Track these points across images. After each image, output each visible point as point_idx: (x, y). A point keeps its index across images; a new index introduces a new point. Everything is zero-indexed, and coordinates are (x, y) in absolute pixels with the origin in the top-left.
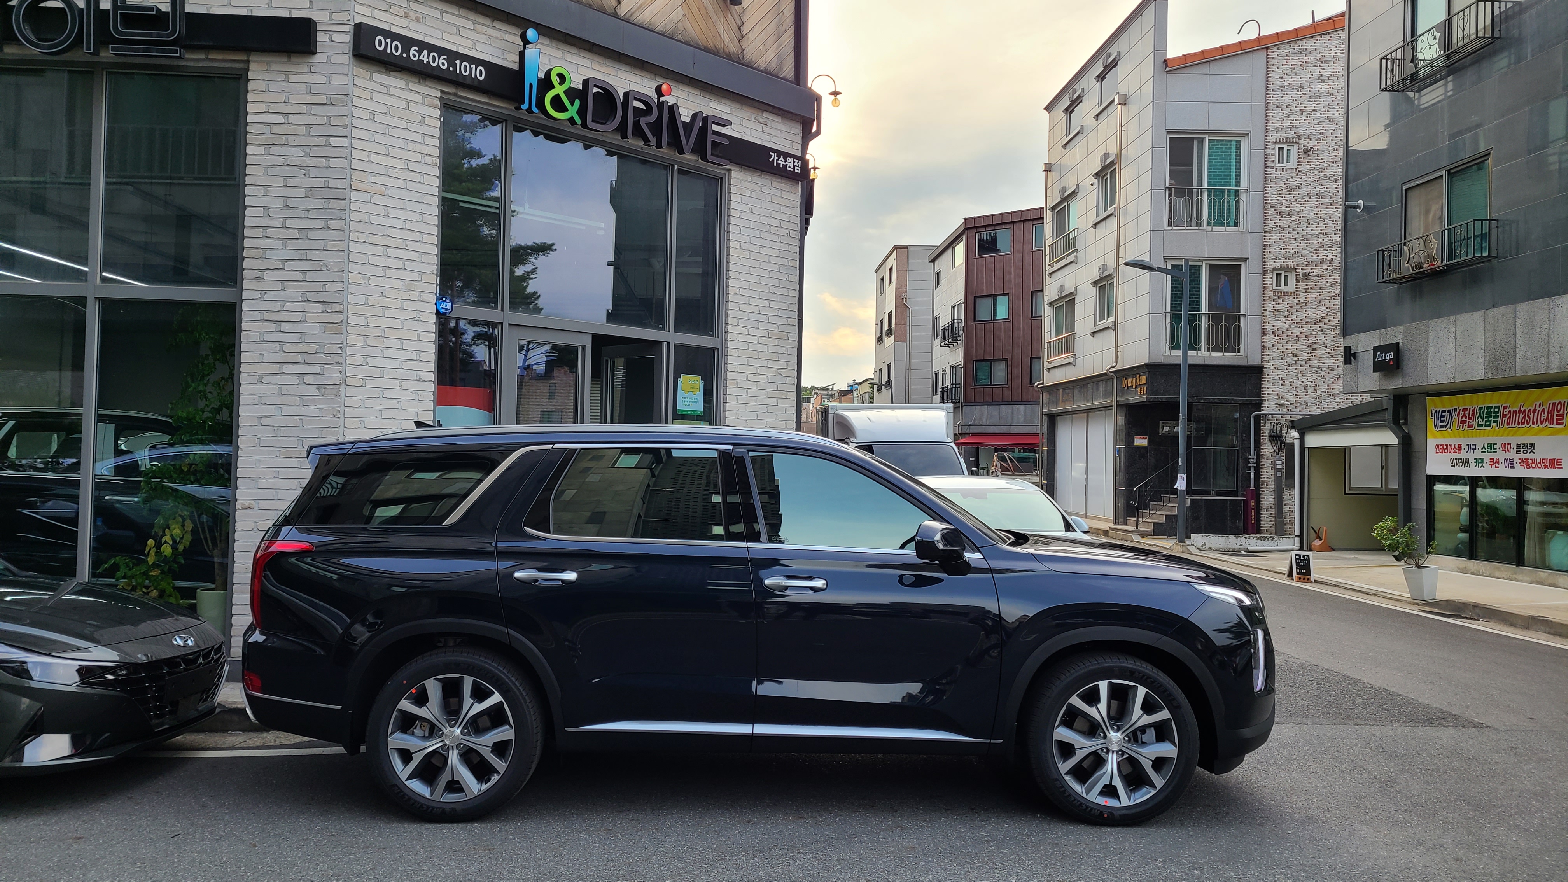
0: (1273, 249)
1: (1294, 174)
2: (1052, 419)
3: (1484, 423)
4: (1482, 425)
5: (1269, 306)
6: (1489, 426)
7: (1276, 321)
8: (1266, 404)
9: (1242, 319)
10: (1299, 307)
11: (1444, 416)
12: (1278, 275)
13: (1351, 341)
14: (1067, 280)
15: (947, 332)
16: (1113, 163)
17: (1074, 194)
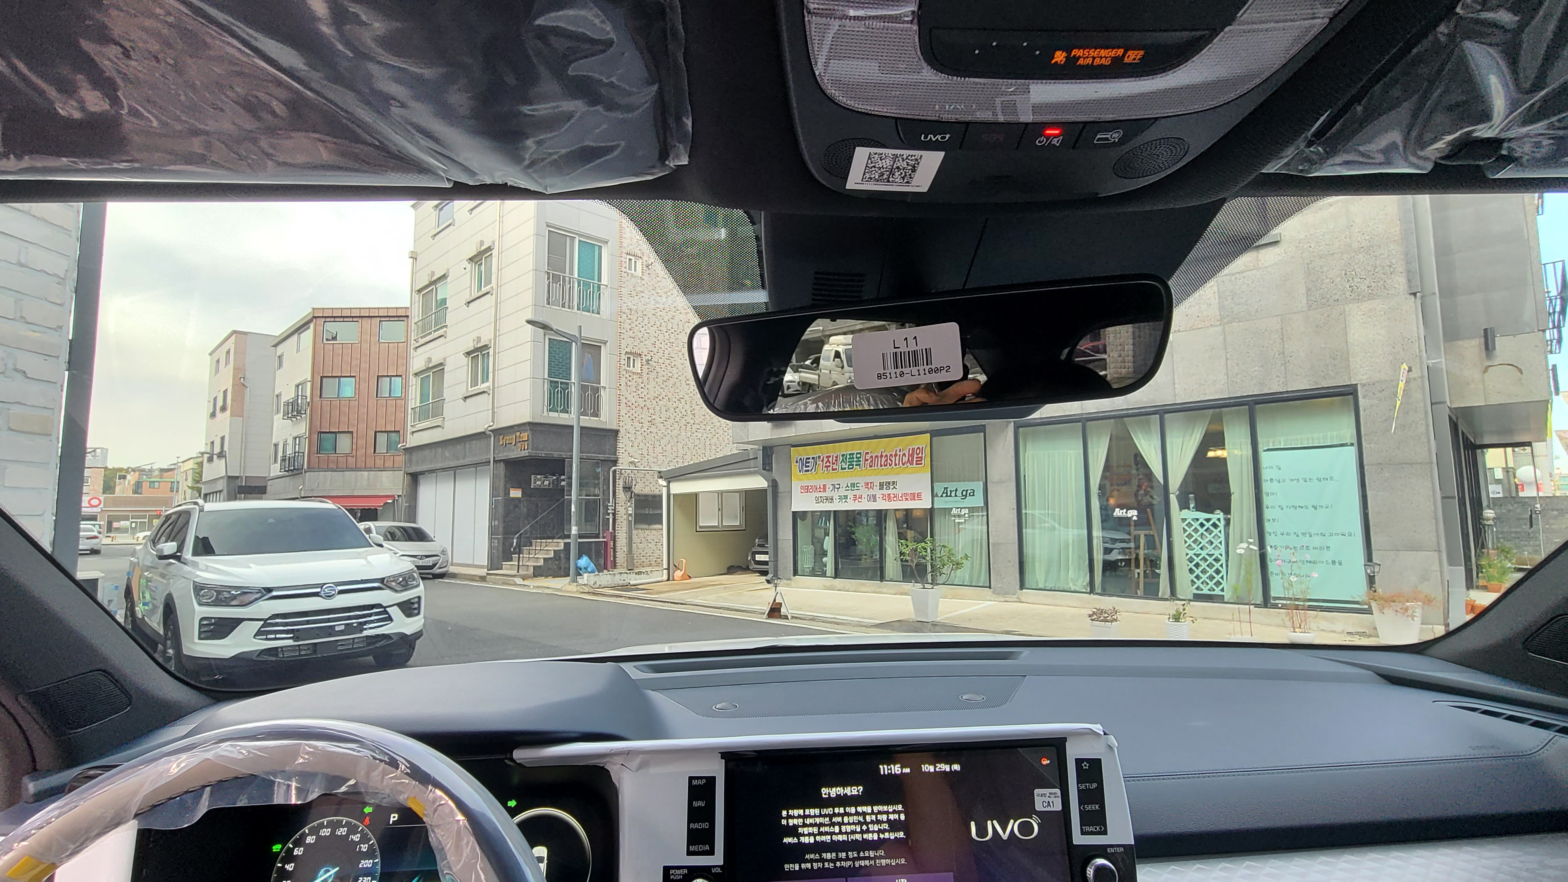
0: (626, 337)
1: (639, 281)
2: (414, 477)
3: (847, 466)
4: (845, 469)
5: (623, 381)
6: (852, 468)
7: (629, 394)
8: (620, 461)
10: (643, 385)
11: (809, 462)
12: (629, 358)
14: (435, 352)
15: (290, 407)
16: (489, 249)
17: (444, 277)
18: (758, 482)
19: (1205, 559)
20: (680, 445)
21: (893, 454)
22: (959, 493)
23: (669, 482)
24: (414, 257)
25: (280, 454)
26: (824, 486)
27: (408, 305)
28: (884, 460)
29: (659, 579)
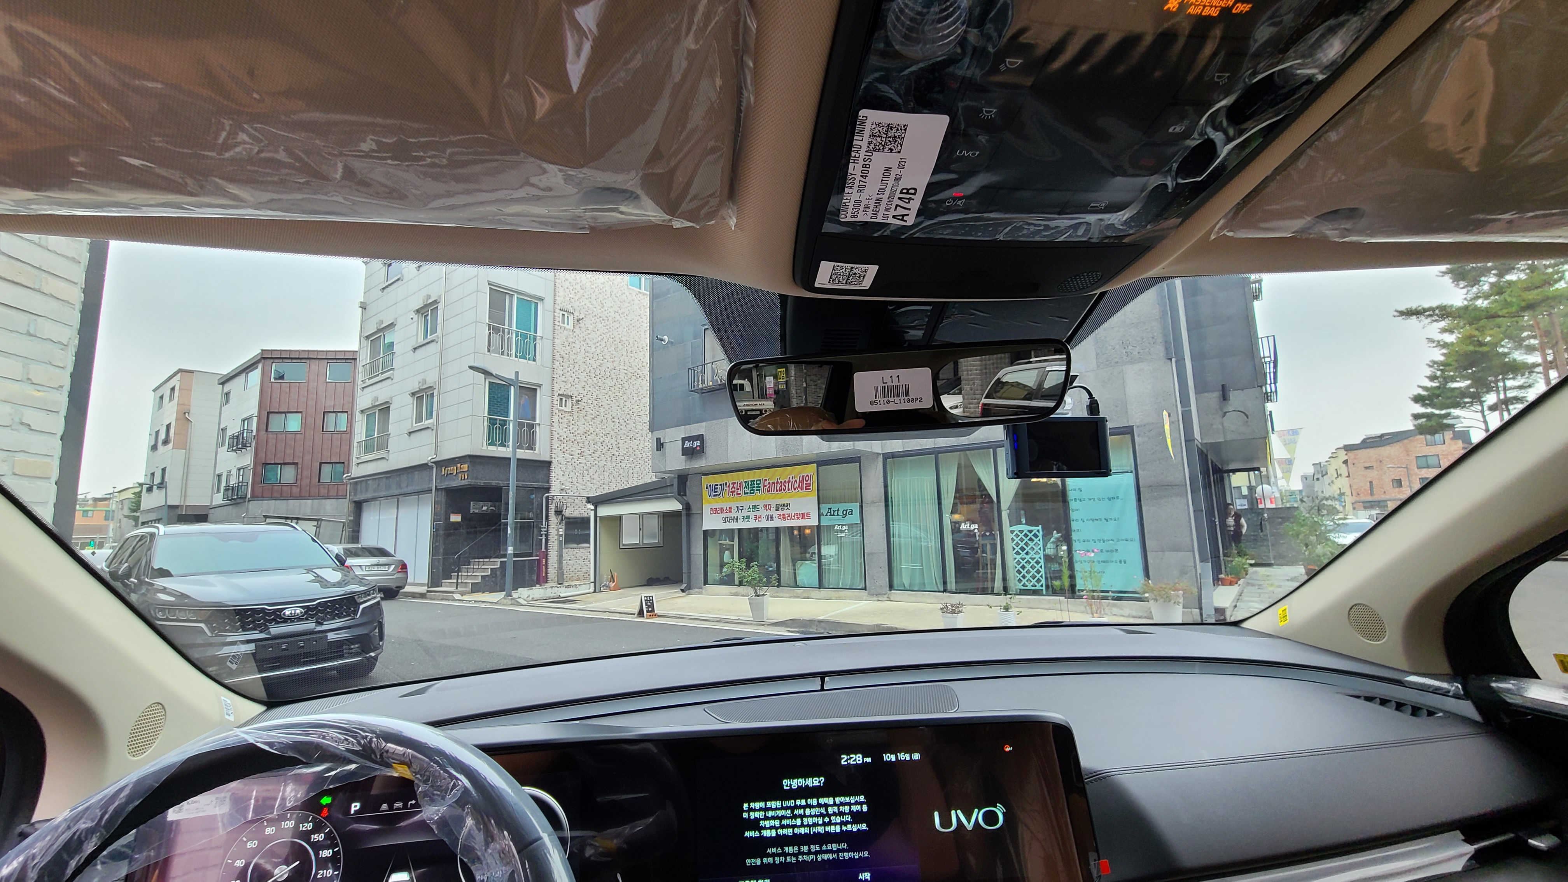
0: (558, 381)
1: (571, 333)
2: (358, 506)
3: (749, 491)
4: (748, 493)
5: (556, 419)
6: (753, 493)
7: (561, 431)
8: (553, 488)
9: (537, 427)
10: (573, 422)
11: (717, 488)
12: (561, 399)
13: (658, 434)
14: (382, 393)
15: (235, 440)
16: (435, 302)
17: (392, 325)
18: (674, 505)
19: (1028, 562)
20: (606, 474)
21: (787, 480)
22: (840, 513)
23: (596, 507)
24: (363, 306)
25: (223, 484)
26: (730, 508)
27: (357, 349)
28: (779, 485)
29: (588, 591)
